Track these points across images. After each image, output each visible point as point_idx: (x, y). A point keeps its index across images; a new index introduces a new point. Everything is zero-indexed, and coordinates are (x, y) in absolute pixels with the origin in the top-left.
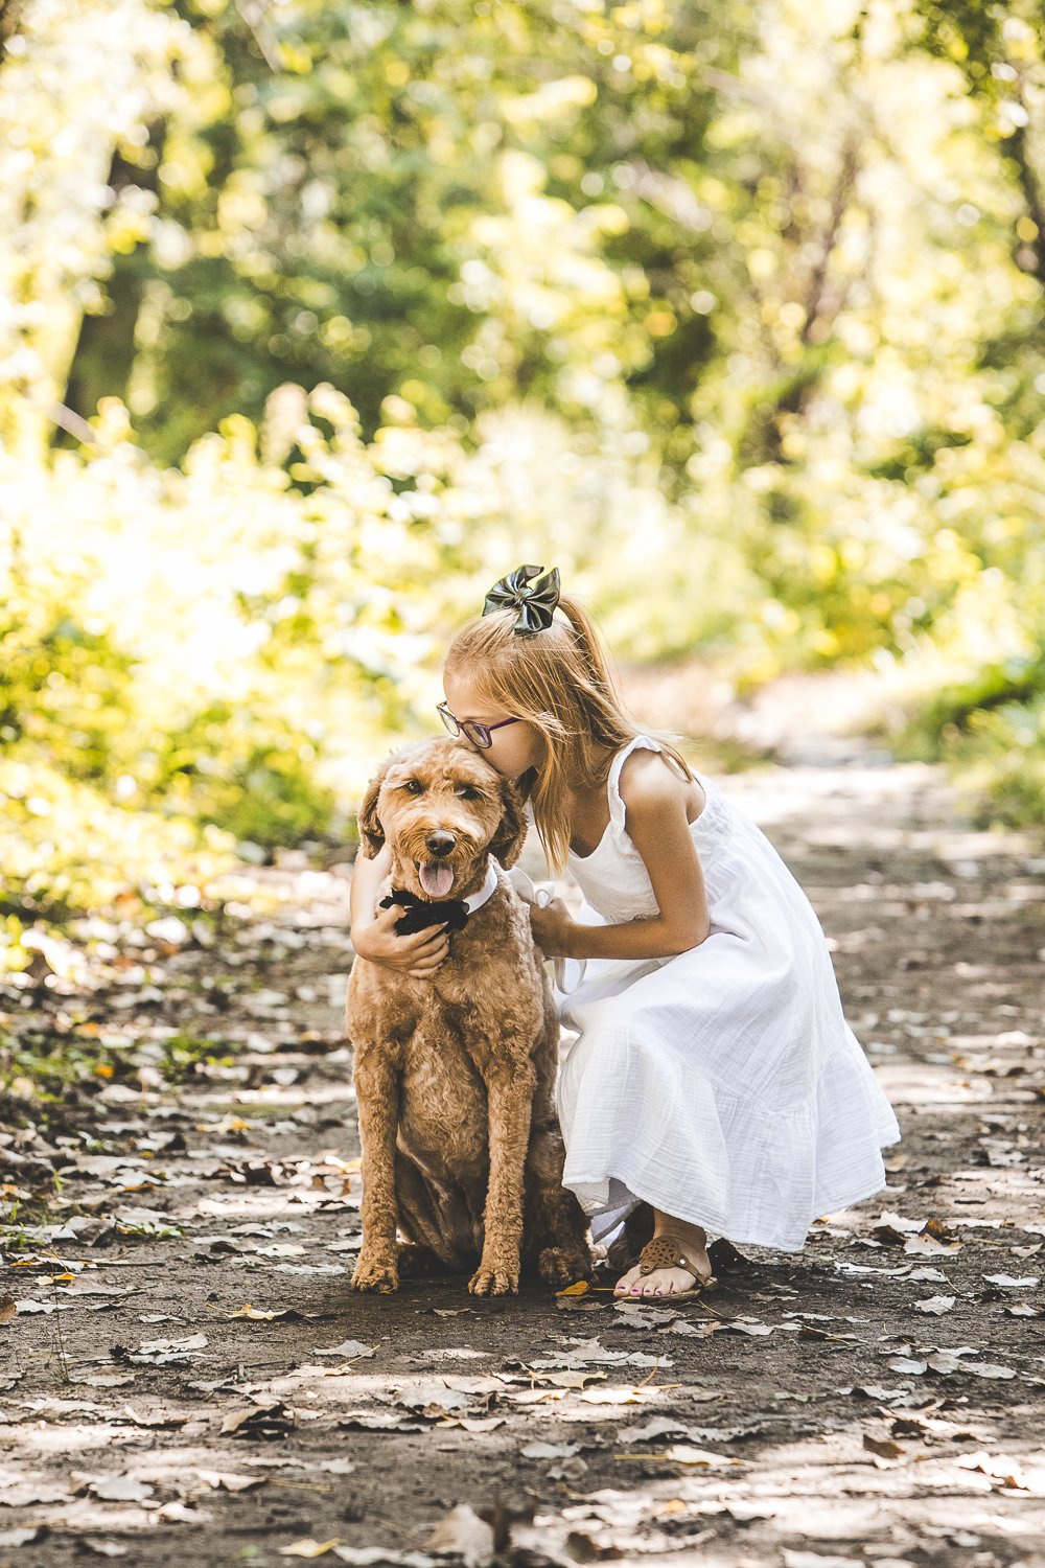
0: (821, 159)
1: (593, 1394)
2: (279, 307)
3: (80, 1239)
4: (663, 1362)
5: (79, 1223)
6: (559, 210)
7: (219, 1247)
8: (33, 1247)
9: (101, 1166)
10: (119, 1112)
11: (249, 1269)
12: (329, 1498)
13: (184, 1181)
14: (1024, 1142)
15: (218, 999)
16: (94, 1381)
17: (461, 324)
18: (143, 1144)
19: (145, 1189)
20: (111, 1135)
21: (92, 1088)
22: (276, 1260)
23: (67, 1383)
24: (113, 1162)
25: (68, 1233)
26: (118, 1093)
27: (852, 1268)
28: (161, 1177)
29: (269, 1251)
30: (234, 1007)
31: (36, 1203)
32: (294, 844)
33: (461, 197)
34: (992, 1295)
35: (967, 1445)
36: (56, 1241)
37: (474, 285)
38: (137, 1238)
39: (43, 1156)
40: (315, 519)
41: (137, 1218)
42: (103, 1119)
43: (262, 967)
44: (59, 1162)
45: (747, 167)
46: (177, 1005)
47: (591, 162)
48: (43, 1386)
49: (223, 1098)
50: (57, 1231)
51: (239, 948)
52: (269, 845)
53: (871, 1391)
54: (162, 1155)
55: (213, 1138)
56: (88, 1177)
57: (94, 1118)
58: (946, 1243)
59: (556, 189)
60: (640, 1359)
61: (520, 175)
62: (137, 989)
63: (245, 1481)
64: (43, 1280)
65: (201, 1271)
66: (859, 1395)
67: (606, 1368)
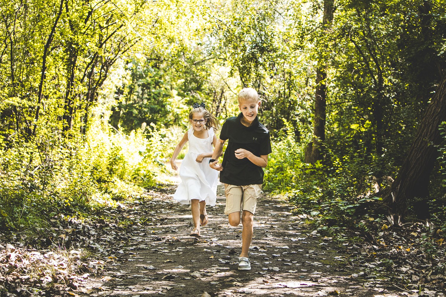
0: (218, 90)
1: (219, 273)
2: (140, 112)
3: (135, 249)
4: (228, 268)
5: (134, 247)
6: (180, 98)
7: (156, 251)
8: (128, 251)
9: (135, 238)
10: (135, 229)
11: (161, 254)
12: (183, 290)
13: (148, 240)
14: (272, 233)
15: (145, 212)
16: (143, 272)
17: (167, 113)
18: (140, 234)
19: (142, 241)
20: (135, 233)
21: (131, 226)
22: (165, 253)
23: (138, 272)
24: (137, 237)
25: (133, 248)
26: (135, 227)
27: (252, 253)
28: (144, 240)
29: (163, 251)
30: (148, 213)
31: (127, 244)
32: (151, 189)
33: (167, 96)
34: (274, 257)
35: (277, 281)
36: (131, 250)
37: (168, 108)
38: (143, 249)
39: (126, 236)
40: (151, 141)
41: (142, 246)
42: (134, 231)
43: (151, 207)
44: (129, 237)
45: (207, 91)
46: (140, 213)
47: (185, 91)
48: (135, 272)
49: (150, 227)
50: (131, 248)
51: (147, 205)
52: (148, 189)
53: (261, 272)
54: (143, 236)
55: (151, 234)
56: (134, 240)
57: (132, 231)
58: (265, 249)
59: (179, 94)
60: (225, 268)
61: (174, 92)
62: (134, 211)
63: (170, 288)
64: (130, 256)
65: (154, 254)
66: (259, 273)
67: (220, 269)
